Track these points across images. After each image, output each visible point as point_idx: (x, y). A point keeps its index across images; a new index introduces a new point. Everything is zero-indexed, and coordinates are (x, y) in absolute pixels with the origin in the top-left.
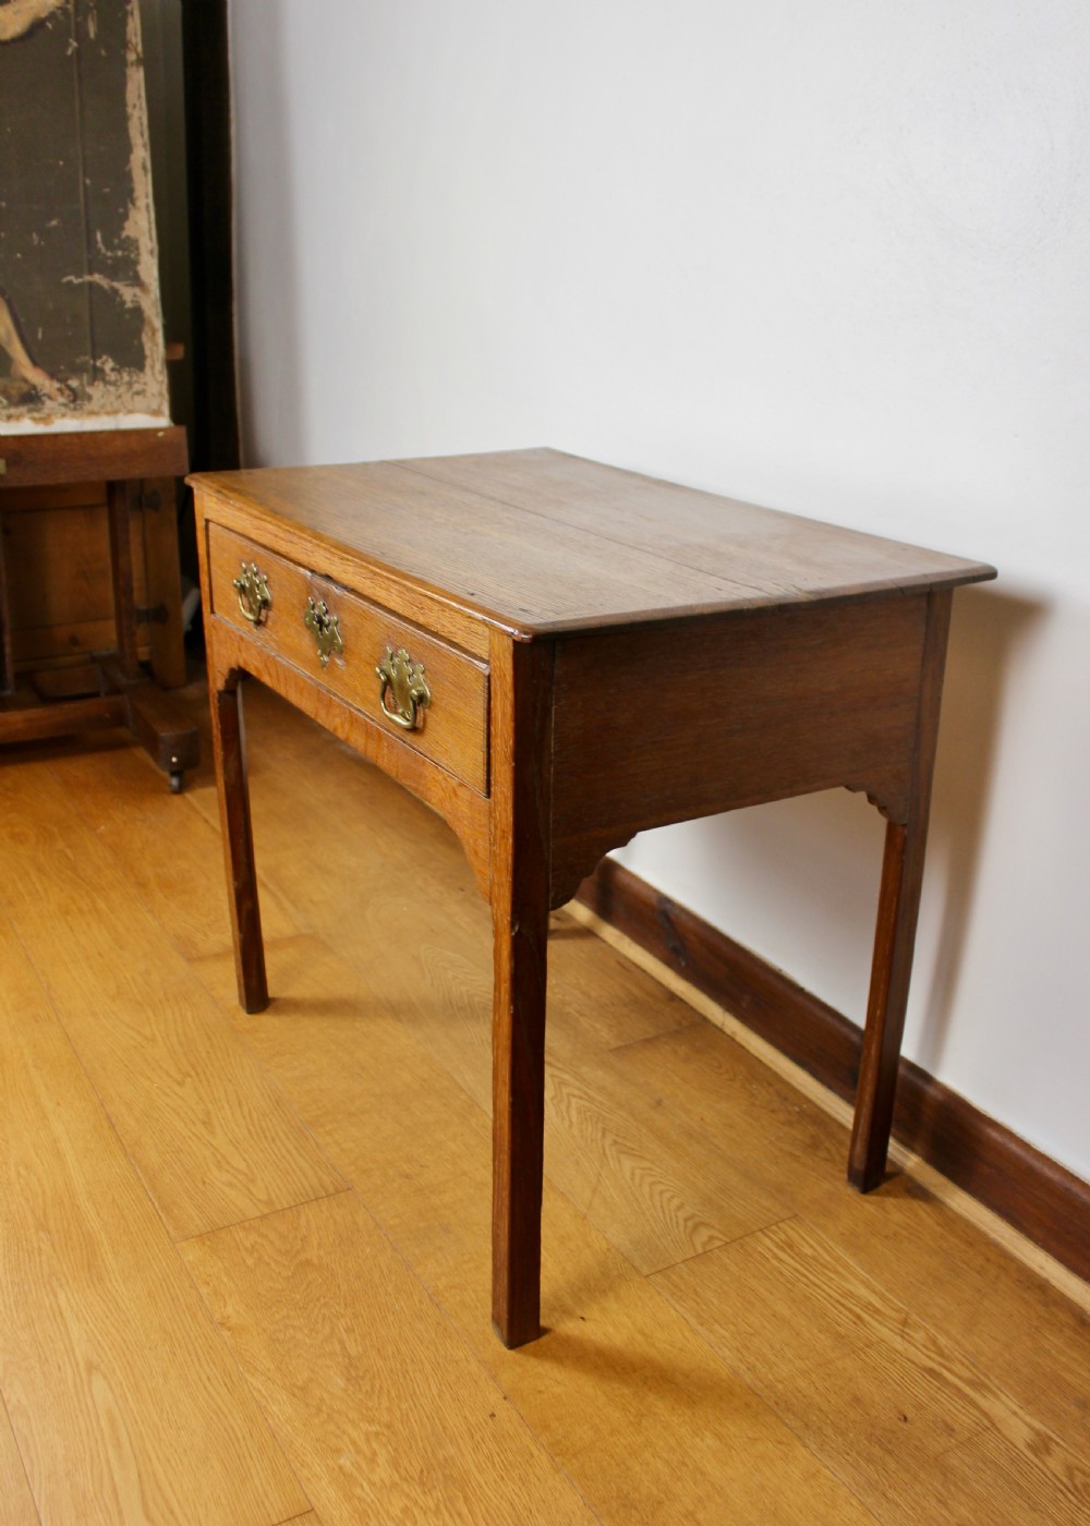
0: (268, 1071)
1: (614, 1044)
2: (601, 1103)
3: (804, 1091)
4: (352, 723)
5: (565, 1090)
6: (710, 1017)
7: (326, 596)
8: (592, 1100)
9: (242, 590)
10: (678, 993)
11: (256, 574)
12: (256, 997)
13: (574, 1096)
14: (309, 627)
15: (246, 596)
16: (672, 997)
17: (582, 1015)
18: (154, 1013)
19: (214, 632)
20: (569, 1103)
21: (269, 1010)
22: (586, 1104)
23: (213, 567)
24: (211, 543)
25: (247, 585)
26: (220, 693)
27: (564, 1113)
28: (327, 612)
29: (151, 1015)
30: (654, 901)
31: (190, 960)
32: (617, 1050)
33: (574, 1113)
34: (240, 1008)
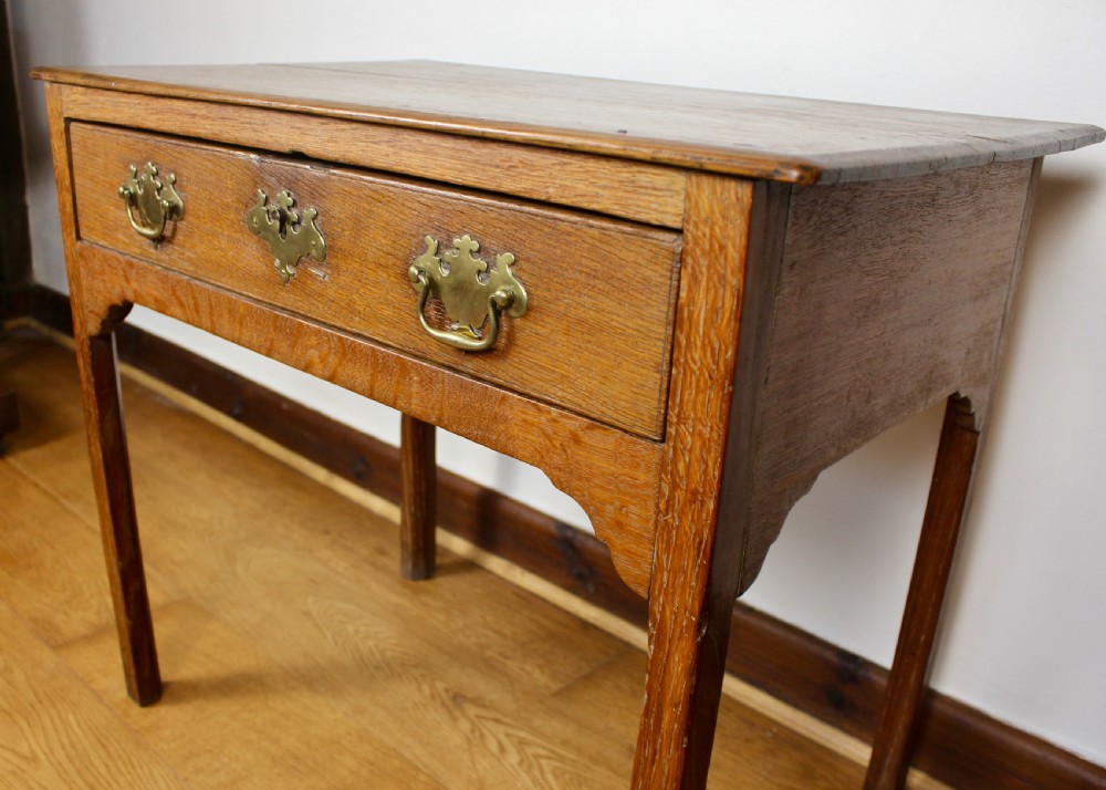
0: (186, 779)
1: (555, 687)
2: (573, 761)
3: (767, 713)
4: (344, 354)
5: (530, 751)
6: (634, 642)
7: (292, 184)
8: (562, 759)
9: (132, 200)
10: (591, 620)
11: (155, 175)
12: (148, 685)
13: (542, 757)
14: (260, 231)
15: (137, 208)
16: (585, 625)
17: (507, 658)
18: (29, 724)
19: (82, 263)
20: (540, 766)
21: (165, 697)
22: (560, 765)
23: (78, 180)
24: (75, 149)
25: (140, 192)
26: (92, 338)
27: (541, 781)
28: (295, 204)
29: (24, 724)
30: (552, 528)
31: (56, 648)
32: (558, 694)
33: (550, 777)
34: (130, 700)
